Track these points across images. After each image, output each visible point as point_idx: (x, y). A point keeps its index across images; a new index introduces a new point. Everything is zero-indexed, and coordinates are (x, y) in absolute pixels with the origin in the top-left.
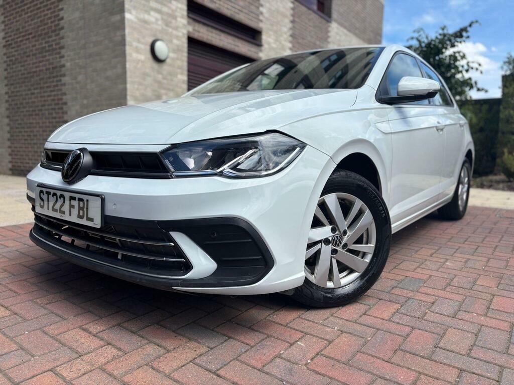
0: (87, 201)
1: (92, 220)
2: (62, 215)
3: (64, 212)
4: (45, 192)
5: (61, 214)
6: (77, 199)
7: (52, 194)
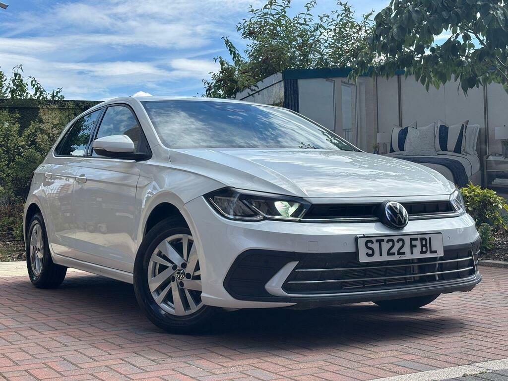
0: (430, 238)
1: (435, 252)
2: (402, 256)
3: (404, 252)
4: (375, 241)
5: (399, 256)
6: (419, 239)
7: (385, 241)
